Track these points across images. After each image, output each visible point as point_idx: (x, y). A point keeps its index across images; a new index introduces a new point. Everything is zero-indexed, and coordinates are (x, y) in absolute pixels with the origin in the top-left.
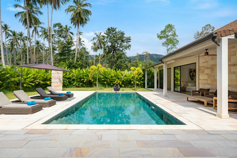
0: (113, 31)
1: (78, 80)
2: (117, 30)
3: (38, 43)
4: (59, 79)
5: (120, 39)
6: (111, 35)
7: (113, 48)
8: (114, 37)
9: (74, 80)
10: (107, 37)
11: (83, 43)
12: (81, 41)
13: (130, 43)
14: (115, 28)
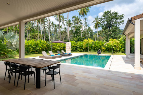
0: (109, 13)
1: (80, 48)
2: (112, 12)
3: (65, 28)
4: (69, 47)
5: (114, 18)
6: (107, 16)
7: (109, 25)
8: (109, 17)
9: (78, 48)
10: (104, 18)
11: (88, 25)
12: (87, 24)
13: (123, 19)
14: (110, 11)
